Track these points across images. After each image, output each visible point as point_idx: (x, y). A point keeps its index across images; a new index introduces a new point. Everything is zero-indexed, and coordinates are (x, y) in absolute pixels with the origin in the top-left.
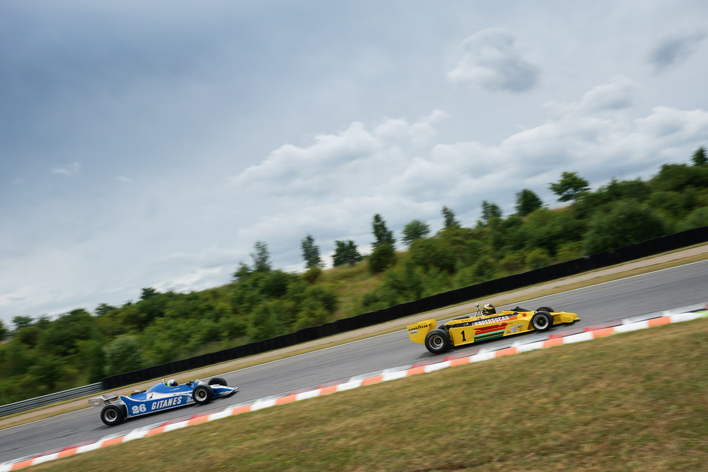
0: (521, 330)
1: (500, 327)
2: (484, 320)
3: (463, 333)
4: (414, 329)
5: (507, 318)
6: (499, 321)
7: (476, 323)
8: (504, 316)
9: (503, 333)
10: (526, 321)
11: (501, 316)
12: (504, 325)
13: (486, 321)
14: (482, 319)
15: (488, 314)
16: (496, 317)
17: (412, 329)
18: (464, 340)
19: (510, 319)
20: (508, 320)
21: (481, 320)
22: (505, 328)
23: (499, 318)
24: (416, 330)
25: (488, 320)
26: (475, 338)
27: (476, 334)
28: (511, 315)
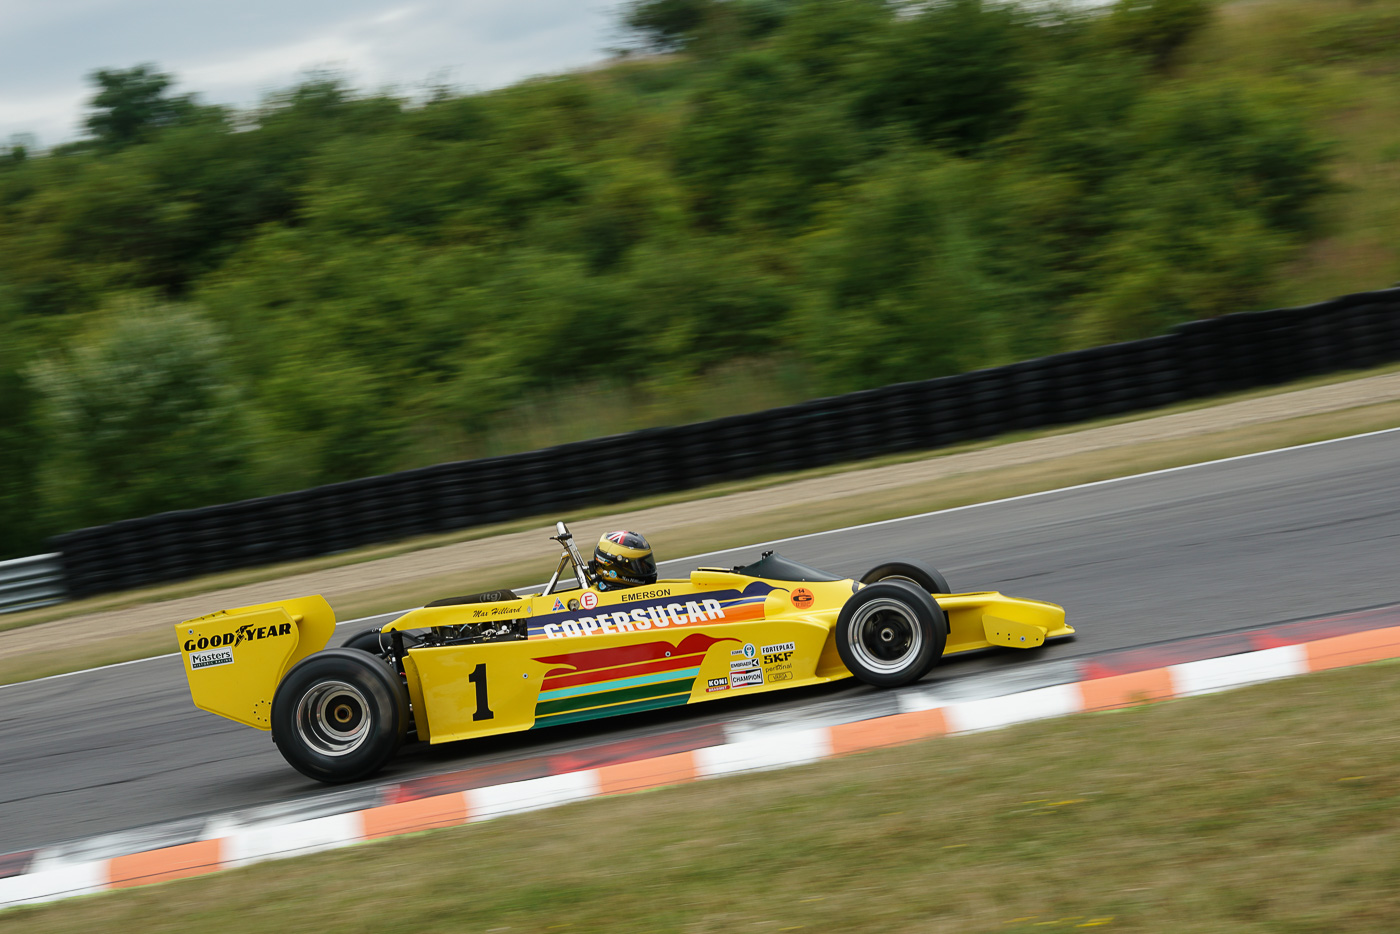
0: (779, 678)
1: (675, 651)
2: (594, 613)
3: (479, 676)
4: (216, 641)
5: (714, 608)
6: (672, 624)
7: (547, 628)
8: (698, 598)
9: (688, 684)
10: (811, 630)
11: (682, 600)
12: (697, 644)
13: (601, 618)
14: (583, 605)
15: (614, 586)
16: (654, 603)
17: (203, 643)
18: (483, 713)
19: (729, 618)
20: (718, 620)
21: (575, 614)
22: (698, 661)
23: (671, 608)
24: (222, 649)
25: (616, 616)
26: (541, 708)
27: (546, 686)
28: (734, 594)
